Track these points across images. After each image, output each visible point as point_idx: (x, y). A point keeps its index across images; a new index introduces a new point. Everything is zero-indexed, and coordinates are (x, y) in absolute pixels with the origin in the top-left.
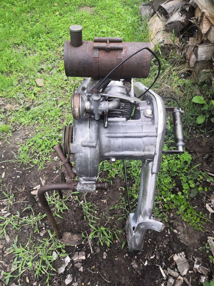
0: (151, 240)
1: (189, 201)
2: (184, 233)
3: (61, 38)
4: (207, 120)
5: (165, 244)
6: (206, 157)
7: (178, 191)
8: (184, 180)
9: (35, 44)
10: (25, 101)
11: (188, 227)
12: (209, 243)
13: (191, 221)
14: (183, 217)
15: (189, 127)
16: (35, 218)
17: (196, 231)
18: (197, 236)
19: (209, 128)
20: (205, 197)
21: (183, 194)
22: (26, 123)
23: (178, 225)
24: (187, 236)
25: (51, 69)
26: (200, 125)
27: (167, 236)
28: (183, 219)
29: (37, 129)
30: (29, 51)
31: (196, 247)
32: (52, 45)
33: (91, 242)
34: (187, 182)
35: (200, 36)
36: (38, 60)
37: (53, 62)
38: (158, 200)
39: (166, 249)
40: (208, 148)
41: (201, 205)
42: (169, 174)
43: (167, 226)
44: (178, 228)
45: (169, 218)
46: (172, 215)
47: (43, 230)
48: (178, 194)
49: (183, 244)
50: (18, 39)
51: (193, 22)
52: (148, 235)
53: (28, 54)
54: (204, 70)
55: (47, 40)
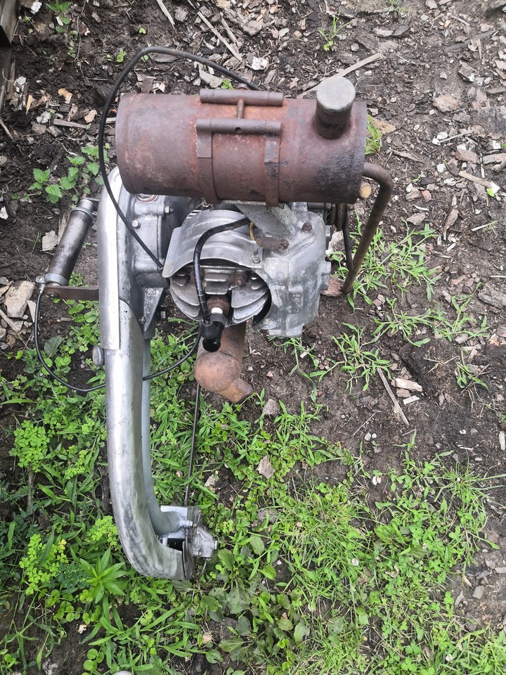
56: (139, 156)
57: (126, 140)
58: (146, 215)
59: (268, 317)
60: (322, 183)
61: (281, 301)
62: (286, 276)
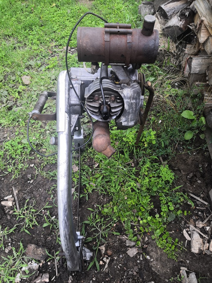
0: (121, 265)
1: (167, 225)
2: (157, 260)
3: (55, 32)
4: (195, 137)
5: (135, 271)
6: (190, 176)
7: (157, 212)
8: (163, 201)
9: (26, 37)
10: (8, 99)
11: (162, 254)
12: (182, 274)
13: (165, 248)
14: (158, 243)
15: (176, 142)
16: (2, 232)
17: (170, 260)
18: (170, 265)
19: (197, 145)
20: (184, 222)
21: (160, 216)
22: (6, 124)
23: (152, 251)
24: (159, 264)
25: (40, 66)
26: (187, 141)
27: (138, 261)
28: (157, 245)
29: (17, 132)
30: (19, 44)
31: (167, 277)
32: (45, 39)
33: (57, 263)
34: (167, 203)
36: (27, 55)
37: (43, 58)
38: (134, 221)
39: (135, 277)
40: (193, 166)
41: (178, 231)
42: (149, 194)
43: (139, 252)
44: (151, 254)
45: (144, 242)
46: (146, 239)
47: (8, 246)
48: (156, 216)
49: (155, 272)
50: (9, 30)
51: (192, 29)
52: (119, 260)
53: (17, 48)
54: (197, 83)
55: (40, 33)
56: (85, 41)
57: (81, 36)
58: (75, 84)
59: (123, 116)
60: (146, 50)
61: (128, 107)
62: (130, 95)
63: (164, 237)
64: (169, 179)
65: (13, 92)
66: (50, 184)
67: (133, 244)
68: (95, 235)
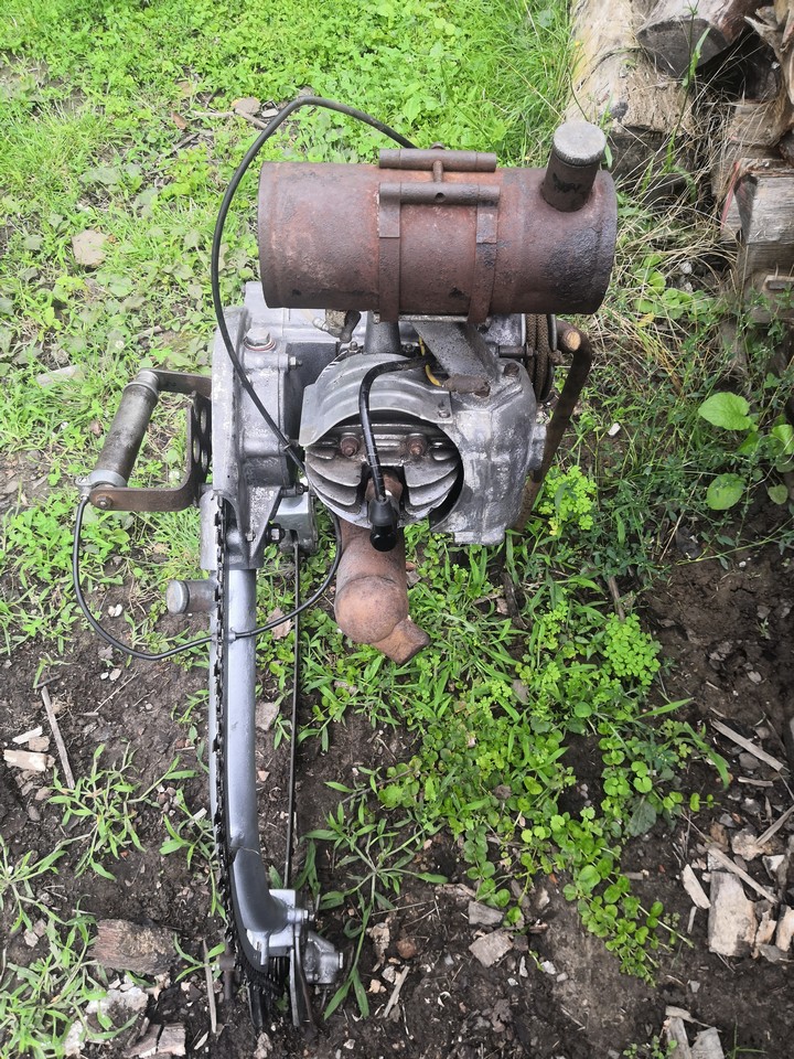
0: (447, 994)
1: (622, 846)
2: (580, 975)
3: (196, 34)
4: (749, 501)
5: (499, 1017)
6: (719, 654)
7: (586, 796)
8: (613, 754)
9: (81, 57)
10: (16, 334)
11: (600, 956)
12: (669, 1035)
13: (614, 934)
14: (585, 915)
15: (673, 515)
16: (11, 868)
17: (627, 980)
18: (628, 998)
19: (756, 528)
20: (687, 834)
21: (600, 814)
22: (10, 440)
23: (564, 942)
24: (588, 992)
25: (137, 187)
26: (719, 514)
27: (512, 981)
28: (584, 923)
29: (54, 472)
30: (52, 90)
31: (617, 1043)
32: (155, 68)
33: (215, 987)
34: (627, 763)
35: (780, 107)
36: (87, 141)
37: (152, 152)
38: (500, 831)
39: (499, 1039)
40: (736, 614)
41: (663, 870)
42: (561, 725)
43: (517, 947)
44: (559, 955)
45: (534, 911)
46: (545, 898)
48: (582, 813)
49: (570, 1021)
50: (9, 28)
52: (440, 975)
53: (47, 106)
54: (770, 278)
55: (135, 39)
56: (292, 238)
57: (273, 215)
58: (261, 369)
59: (456, 510)
60: (557, 274)
61: (478, 480)
62: (489, 436)
63: (611, 895)
64: (638, 671)
65: (34, 304)
66: (186, 685)
67: (493, 917)
68: (354, 883)
